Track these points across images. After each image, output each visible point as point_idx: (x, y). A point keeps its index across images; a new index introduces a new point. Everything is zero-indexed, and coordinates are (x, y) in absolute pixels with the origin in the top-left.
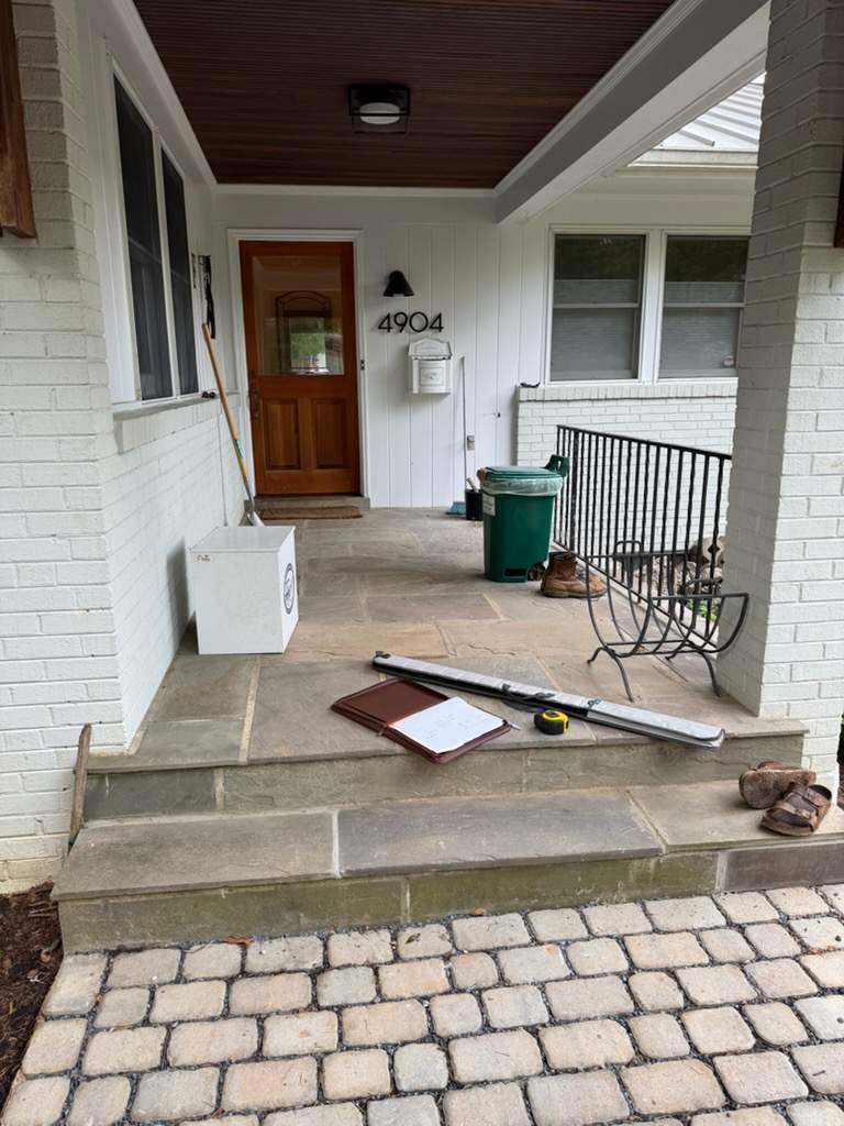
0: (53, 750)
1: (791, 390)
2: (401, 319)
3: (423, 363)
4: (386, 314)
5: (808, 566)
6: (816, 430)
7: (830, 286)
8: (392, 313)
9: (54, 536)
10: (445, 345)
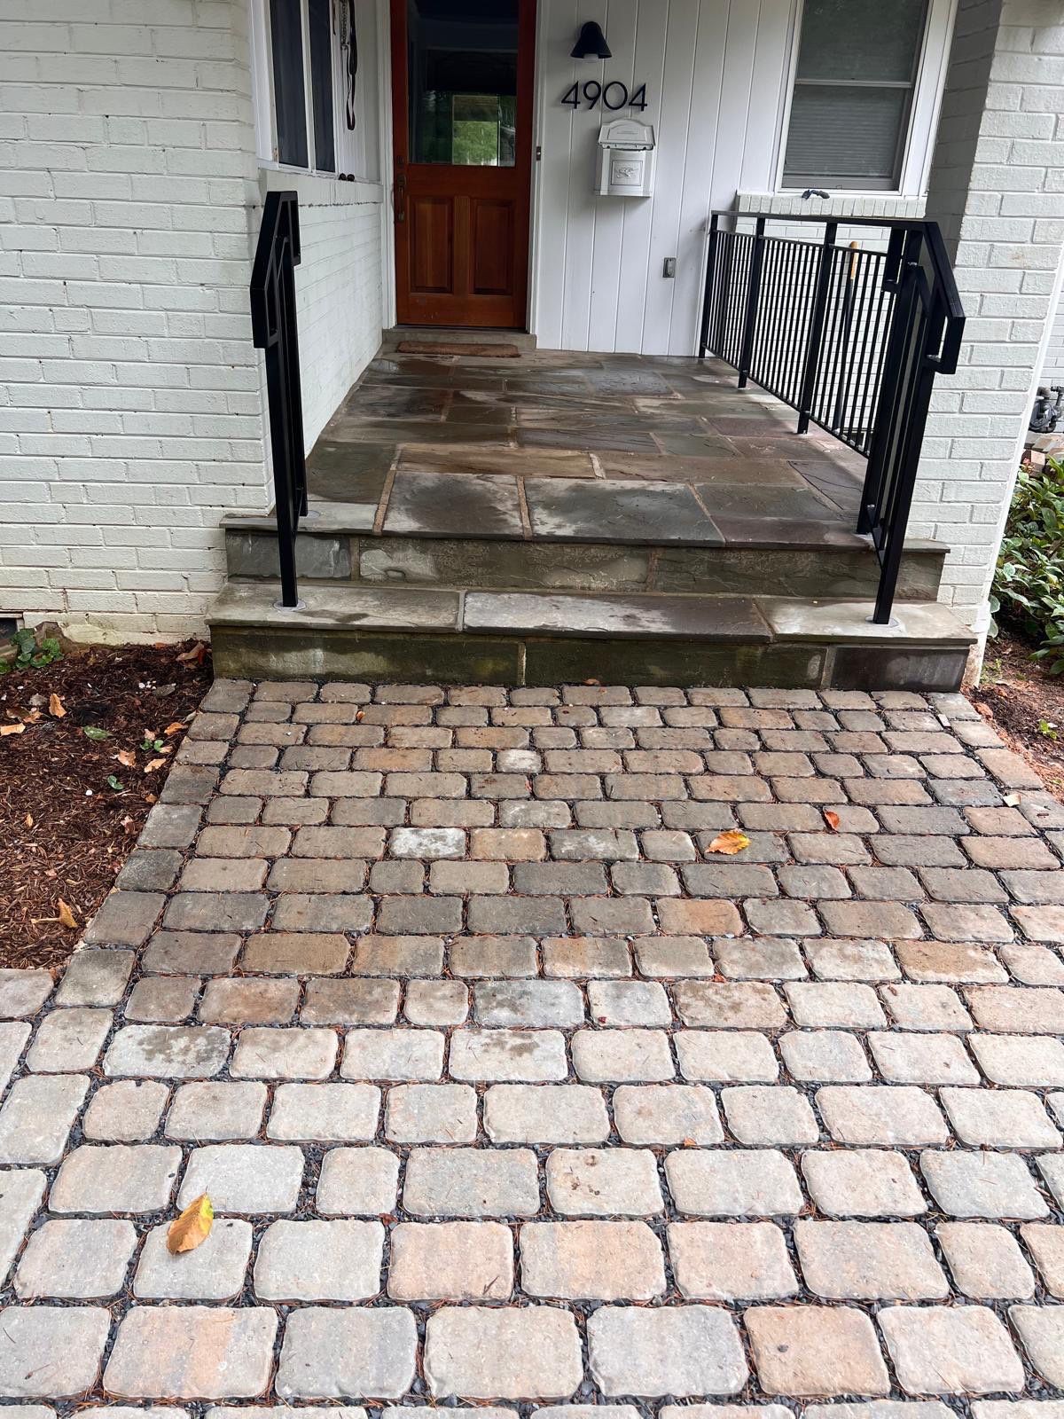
0: (199, 508)
1: (975, 166)
2: (592, 91)
3: (615, 154)
4: (573, 83)
5: (972, 372)
6: (1000, 215)
7: (1032, 43)
8: (582, 82)
9: (202, 285)
10: (648, 128)
